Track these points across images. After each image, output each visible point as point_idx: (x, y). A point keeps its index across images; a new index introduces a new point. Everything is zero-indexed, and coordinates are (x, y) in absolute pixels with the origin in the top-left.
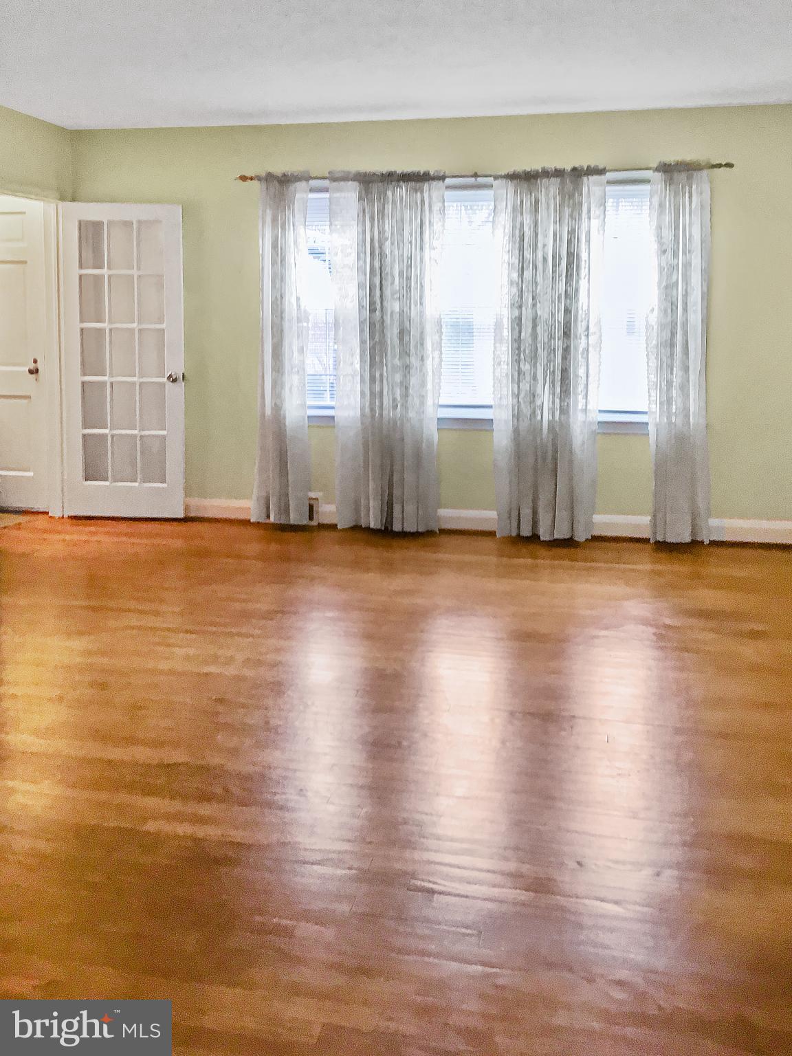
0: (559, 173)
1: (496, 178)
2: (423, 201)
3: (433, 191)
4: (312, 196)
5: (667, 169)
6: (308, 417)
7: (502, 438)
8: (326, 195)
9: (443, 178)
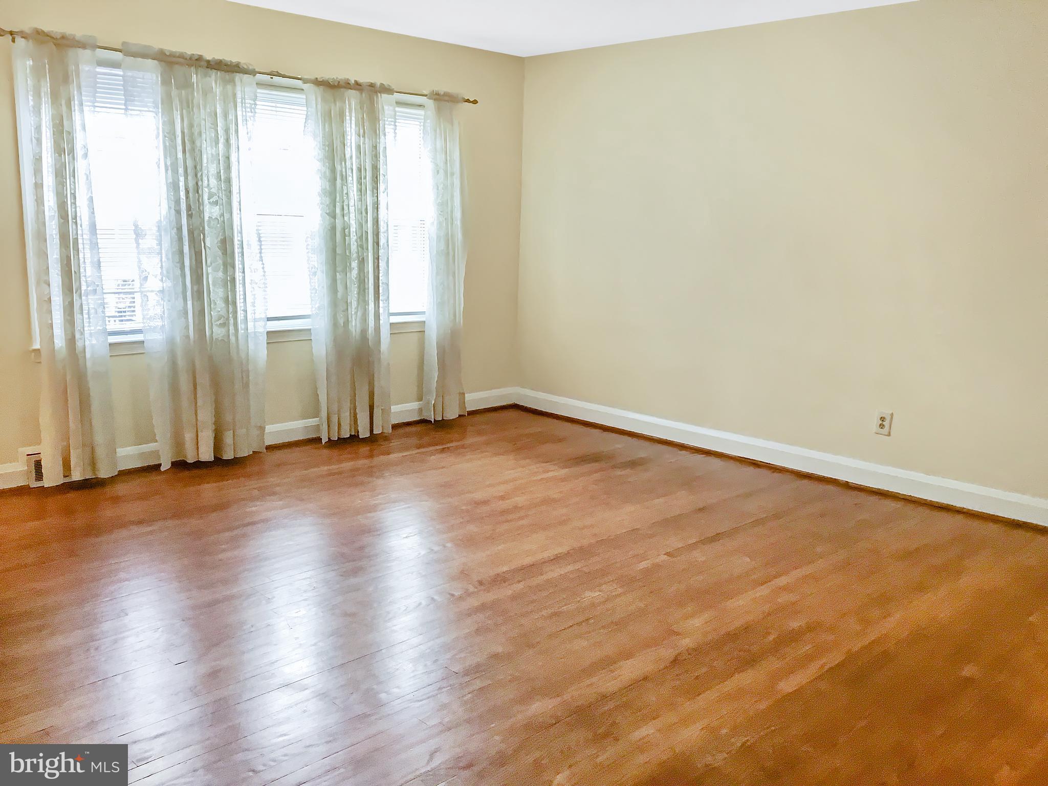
0: (358, 86)
1: (305, 81)
2: (235, 95)
3: (244, 86)
4: (100, 69)
5: (437, 97)
6: (110, 344)
7: (321, 346)
8: (119, 72)
9: (253, 73)
